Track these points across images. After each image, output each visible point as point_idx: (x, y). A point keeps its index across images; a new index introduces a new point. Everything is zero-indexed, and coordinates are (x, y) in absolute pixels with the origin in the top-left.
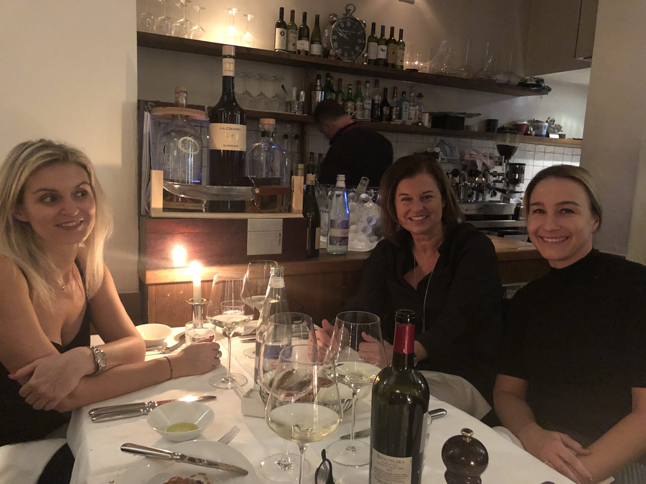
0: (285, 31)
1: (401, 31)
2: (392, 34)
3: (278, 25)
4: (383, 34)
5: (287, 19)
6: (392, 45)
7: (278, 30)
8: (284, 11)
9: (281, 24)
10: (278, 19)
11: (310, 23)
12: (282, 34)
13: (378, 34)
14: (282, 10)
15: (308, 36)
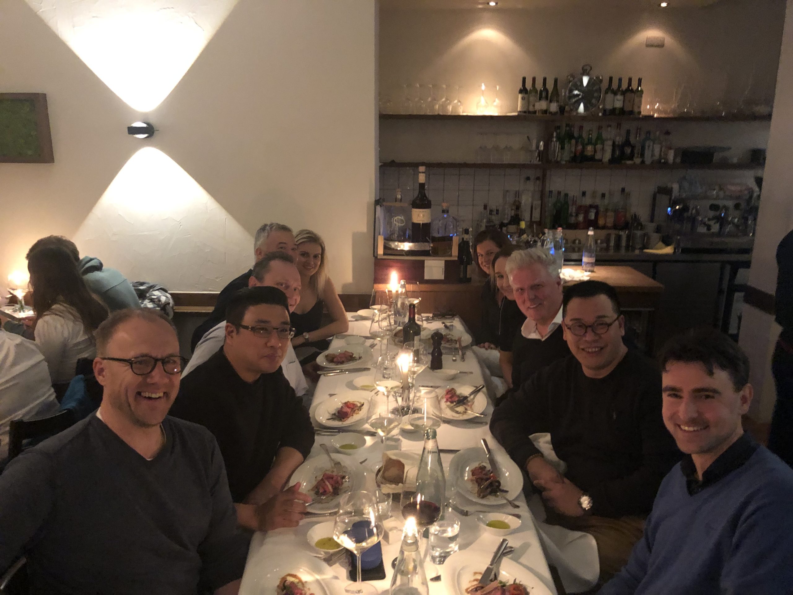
0: (526, 96)
1: (640, 81)
2: (630, 84)
3: (521, 91)
4: (620, 85)
5: (529, 86)
6: (628, 95)
7: (520, 96)
8: (526, 80)
9: (523, 90)
10: (520, 86)
11: (550, 86)
12: (523, 99)
13: (615, 86)
14: (524, 79)
15: (547, 98)
